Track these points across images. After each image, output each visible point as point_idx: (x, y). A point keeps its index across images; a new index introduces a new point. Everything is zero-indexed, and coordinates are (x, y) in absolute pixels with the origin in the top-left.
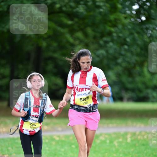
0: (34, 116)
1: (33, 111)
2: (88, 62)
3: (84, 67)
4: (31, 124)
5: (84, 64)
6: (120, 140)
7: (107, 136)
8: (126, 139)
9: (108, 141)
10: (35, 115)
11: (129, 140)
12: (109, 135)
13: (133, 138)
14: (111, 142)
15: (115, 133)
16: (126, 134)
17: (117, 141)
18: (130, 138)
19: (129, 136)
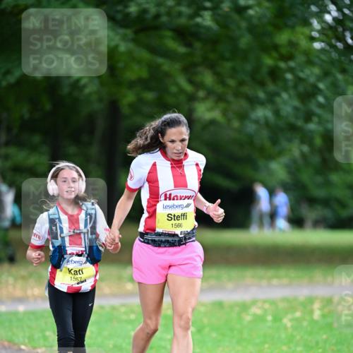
0: (73, 254)
1: (70, 244)
2: (183, 140)
3: (175, 151)
4: (72, 271)
5: (175, 145)
6: (298, 314)
7: (267, 306)
8: (312, 312)
9: (269, 318)
10: (75, 252)
11: (317, 314)
12: (273, 302)
13: (326, 310)
14: (277, 319)
15: (284, 299)
16: (311, 300)
17: (290, 316)
18: (320, 309)
19: (316, 306)
